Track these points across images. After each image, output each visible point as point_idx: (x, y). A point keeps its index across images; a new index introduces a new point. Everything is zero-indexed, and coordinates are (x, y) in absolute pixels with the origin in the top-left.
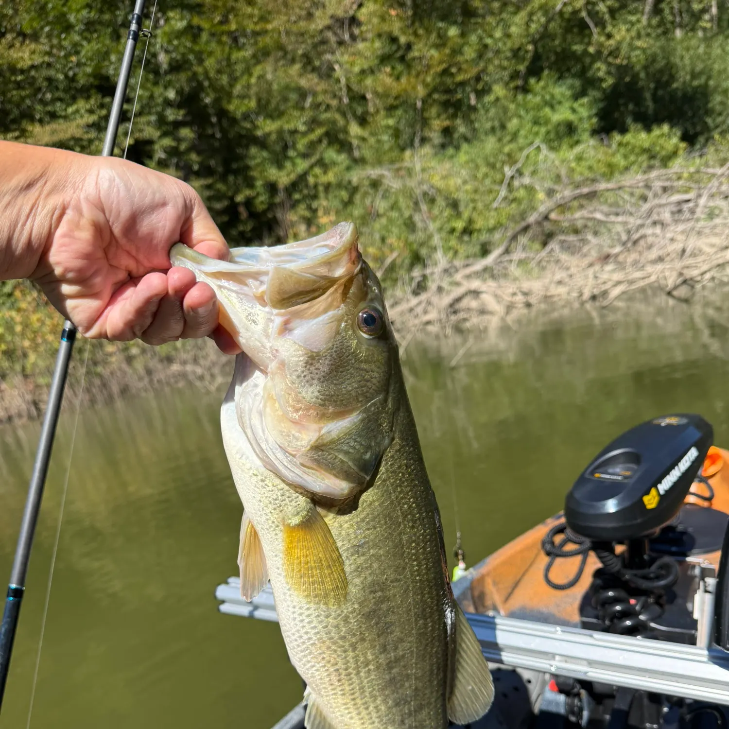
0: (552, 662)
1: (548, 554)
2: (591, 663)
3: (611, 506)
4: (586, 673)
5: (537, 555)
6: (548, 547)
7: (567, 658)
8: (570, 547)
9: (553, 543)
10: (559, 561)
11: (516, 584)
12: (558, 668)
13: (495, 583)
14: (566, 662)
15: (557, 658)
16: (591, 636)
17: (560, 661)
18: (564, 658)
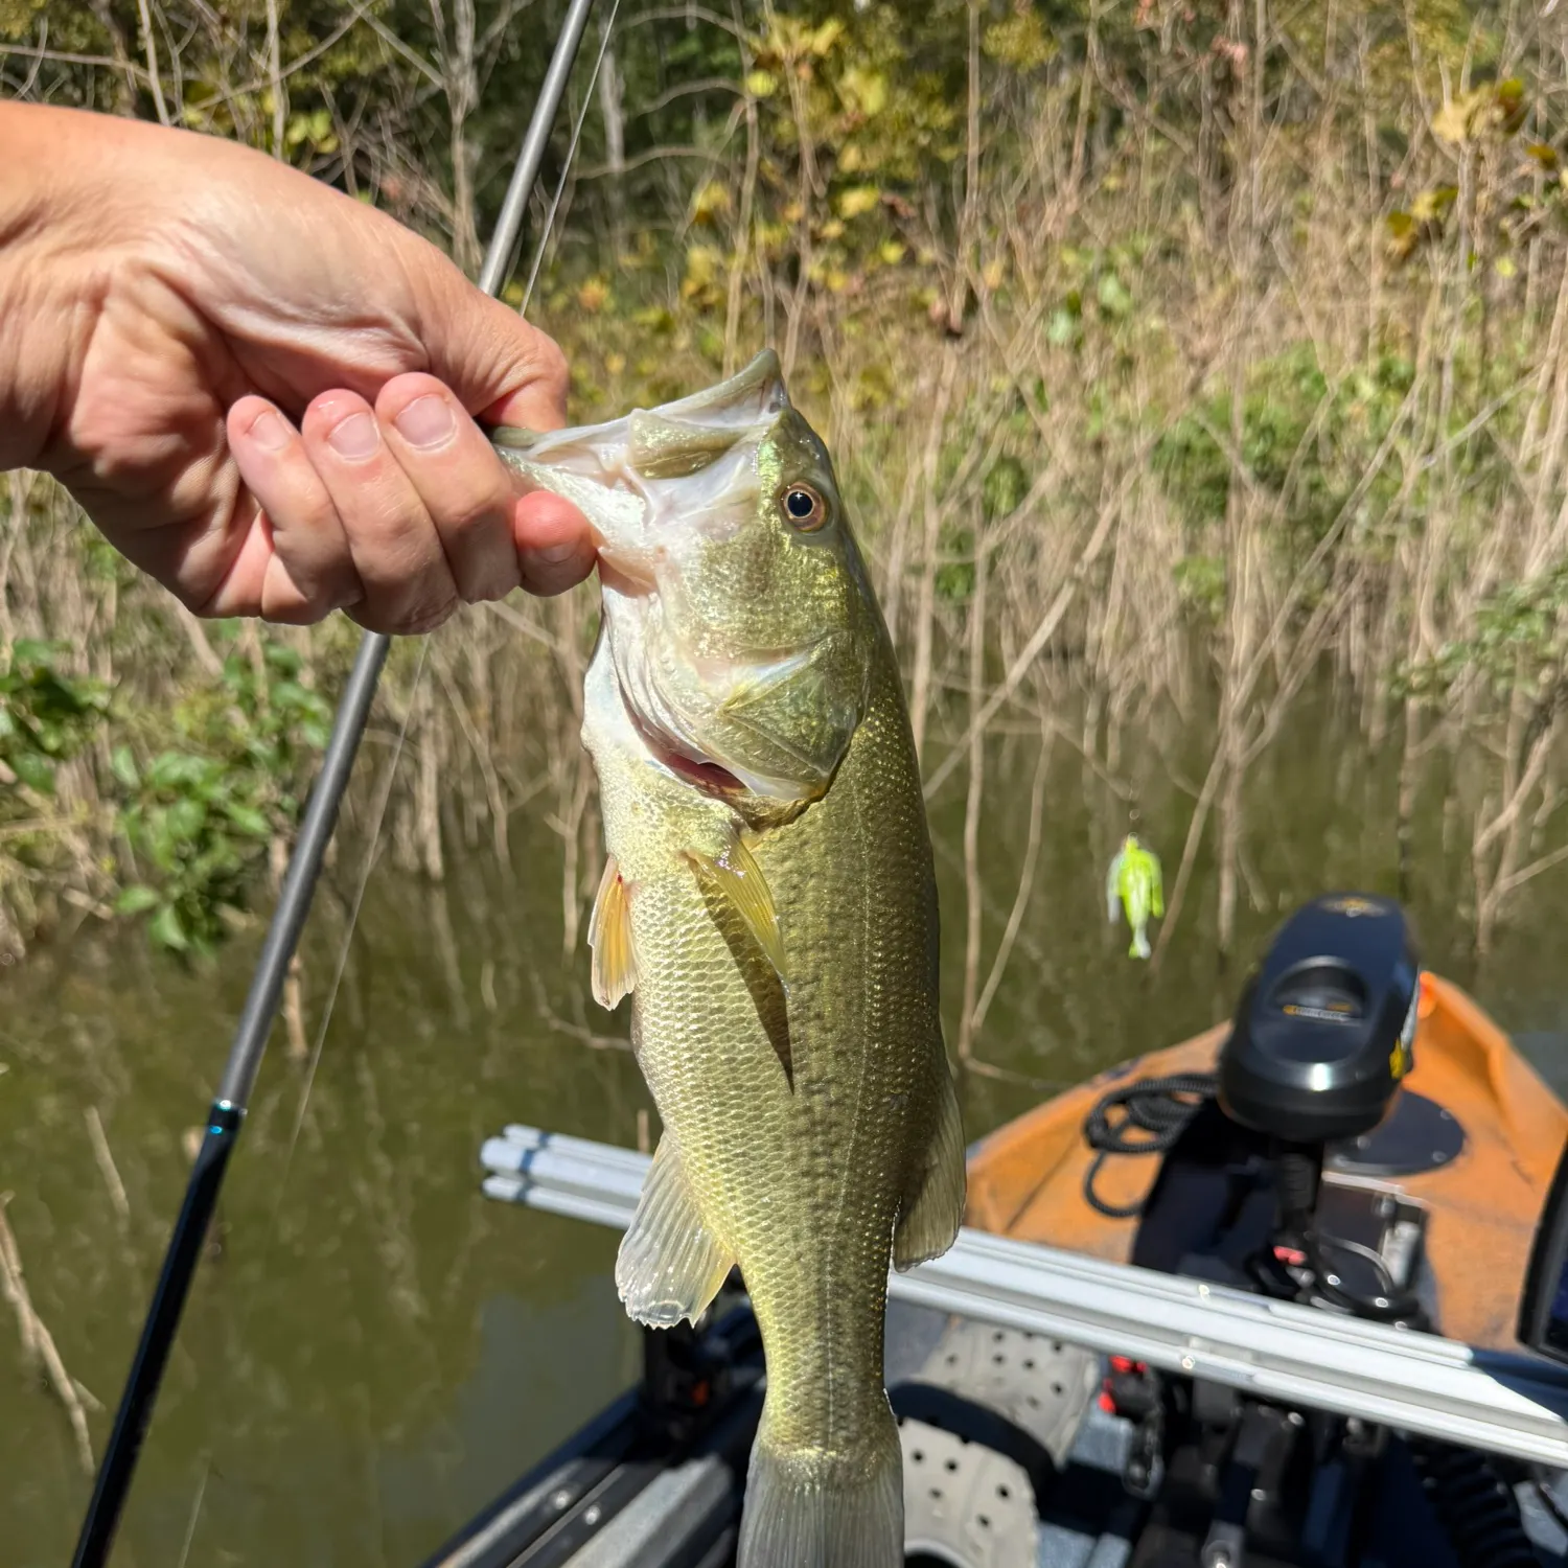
0: (1183, 1350)
1: (1094, 1144)
2: (1260, 1358)
3: (1319, 1077)
4: (1250, 1377)
5: (1072, 1146)
6: (1098, 1132)
7: (1215, 1345)
8: (1135, 1136)
9: (1105, 1123)
10: (1113, 1161)
11: (1030, 1200)
12: (1198, 1364)
13: (993, 1193)
14: (1212, 1352)
15: (1194, 1342)
16: (1266, 1308)
17: (1201, 1349)
18: (1209, 1345)
